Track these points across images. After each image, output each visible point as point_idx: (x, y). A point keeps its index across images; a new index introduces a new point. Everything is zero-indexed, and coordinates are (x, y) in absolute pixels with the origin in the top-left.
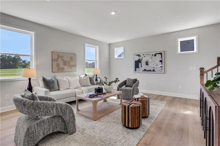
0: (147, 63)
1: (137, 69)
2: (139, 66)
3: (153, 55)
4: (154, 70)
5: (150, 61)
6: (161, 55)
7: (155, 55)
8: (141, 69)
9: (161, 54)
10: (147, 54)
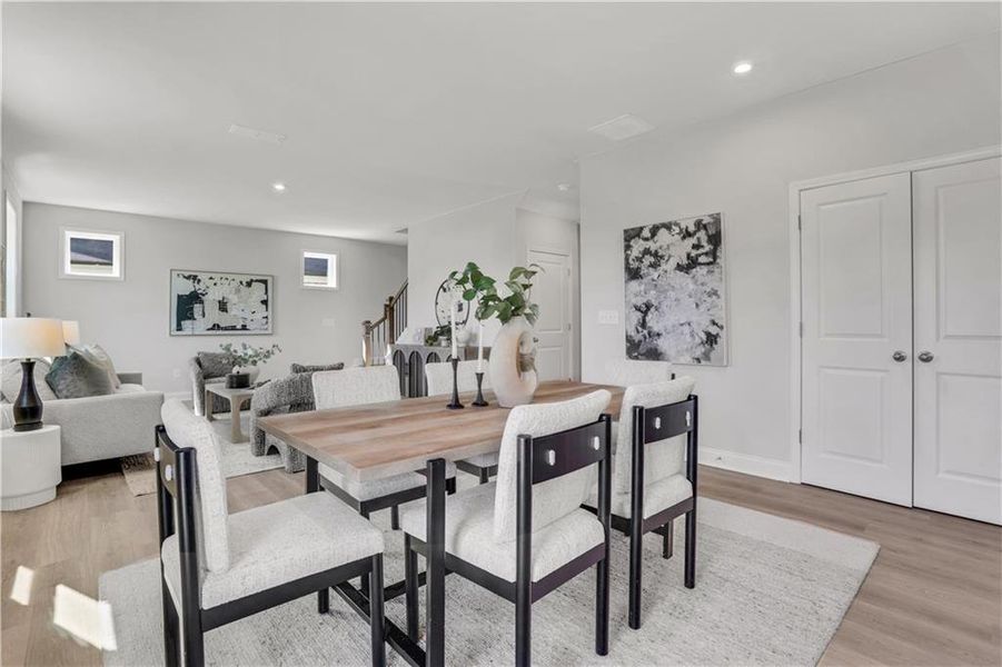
0: (223, 306)
1: (186, 324)
2: (192, 314)
3: (241, 283)
4: (244, 328)
5: (232, 299)
6: (264, 286)
7: (249, 284)
8: (200, 324)
9: (265, 282)
10: (224, 276)
